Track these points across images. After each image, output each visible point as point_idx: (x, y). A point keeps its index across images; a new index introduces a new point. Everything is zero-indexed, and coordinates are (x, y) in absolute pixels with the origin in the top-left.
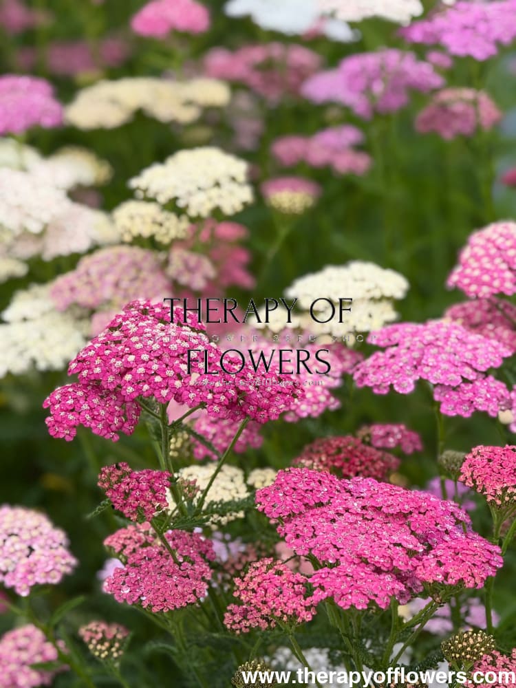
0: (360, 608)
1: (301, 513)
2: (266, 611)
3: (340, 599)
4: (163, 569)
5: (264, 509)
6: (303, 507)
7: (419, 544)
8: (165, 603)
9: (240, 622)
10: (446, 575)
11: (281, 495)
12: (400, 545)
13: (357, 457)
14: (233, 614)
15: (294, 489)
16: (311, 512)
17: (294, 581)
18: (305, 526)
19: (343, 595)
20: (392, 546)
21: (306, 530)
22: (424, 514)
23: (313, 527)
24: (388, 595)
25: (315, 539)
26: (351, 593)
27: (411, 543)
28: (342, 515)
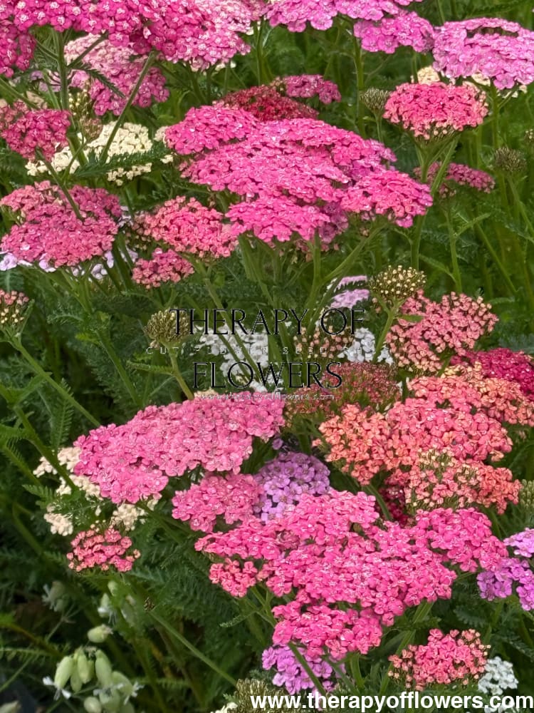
0: (282, 240)
1: (214, 150)
2: (180, 248)
3: (261, 232)
4: (65, 224)
5: (174, 146)
6: (217, 143)
7: (343, 176)
8: (69, 257)
9: (150, 277)
10: (374, 205)
11: (193, 130)
12: (322, 176)
13: (272, 105)
14: (142, 269)
15: (207, 125)
16: (226, 148)
17: (209, 217)
18: (220, 161)
19: (264, 227)
20: (314, 177)
21: (220, 165)
22: (348, 146)
23: (228, 162)
24: (312, 226)
25: (231, 174)
26: (272, 225)
27: (335, 174)
28: (260, 150)
